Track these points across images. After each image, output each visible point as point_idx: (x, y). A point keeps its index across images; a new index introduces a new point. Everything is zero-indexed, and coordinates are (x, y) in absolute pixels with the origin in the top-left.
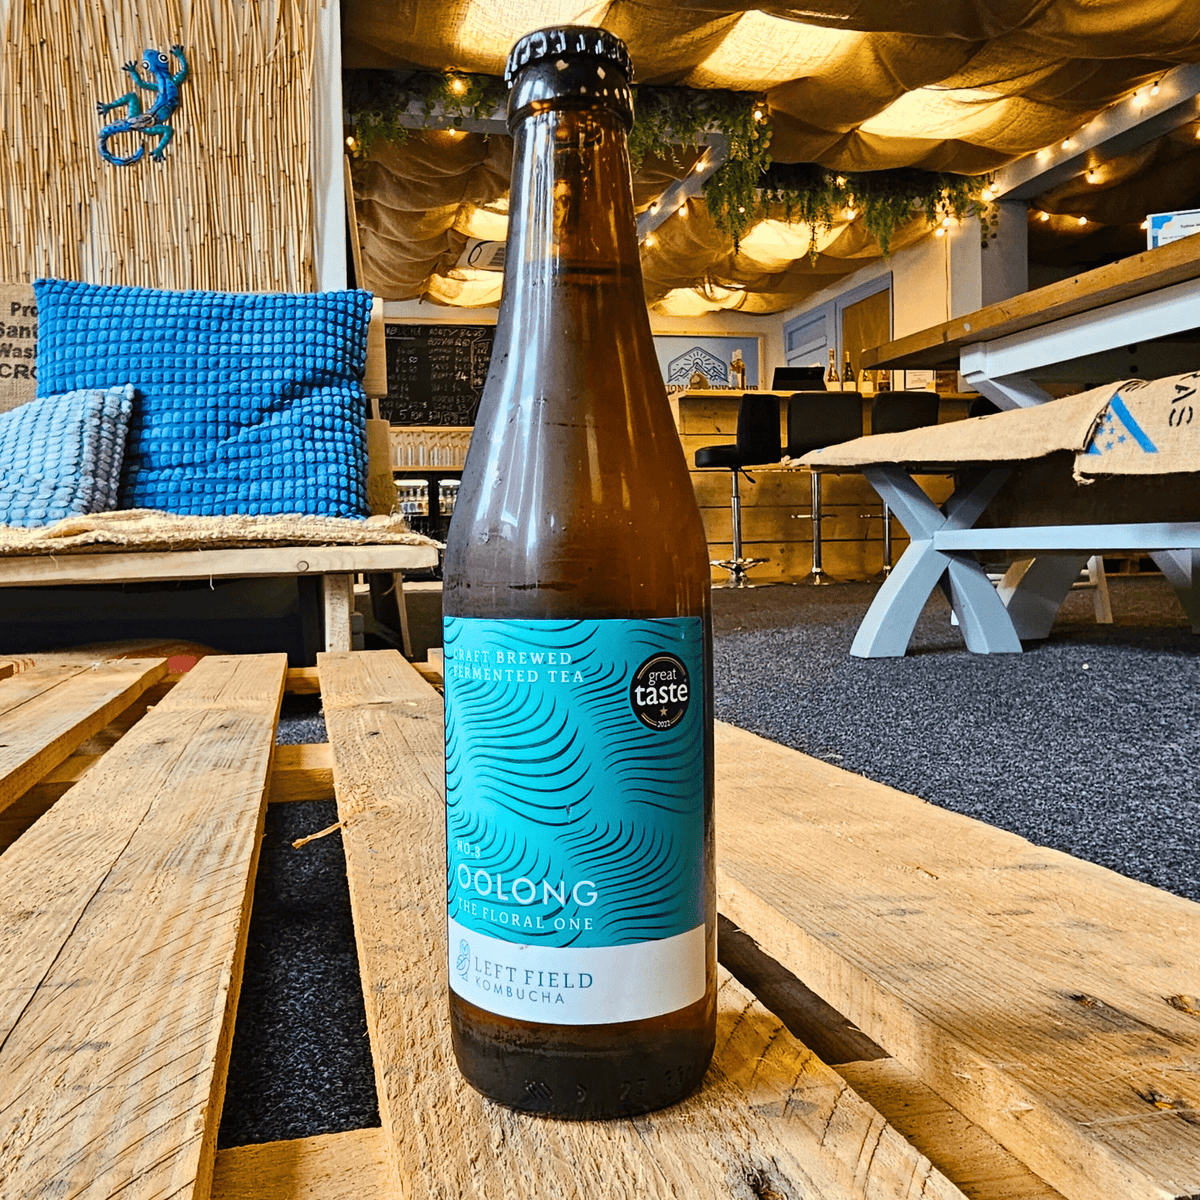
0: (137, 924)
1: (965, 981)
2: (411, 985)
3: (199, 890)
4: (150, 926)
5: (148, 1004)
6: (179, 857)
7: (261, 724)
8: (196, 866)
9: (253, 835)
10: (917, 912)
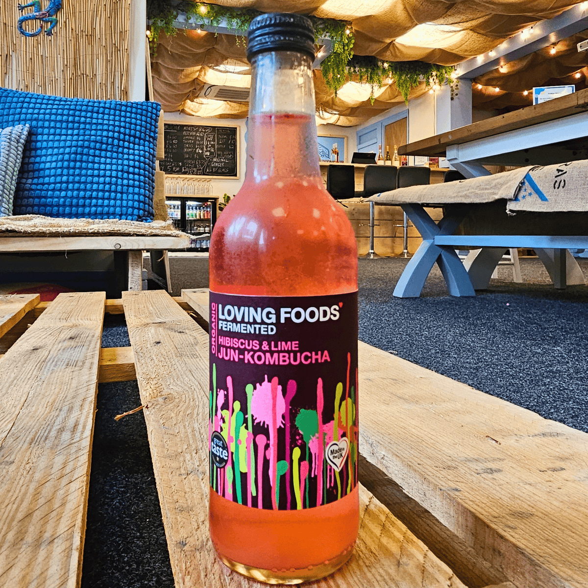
0: (17, 491)
1: (549, 528)
2: (203, 541)
3: (59, 460)
4: (25, 494)
5: (23, 566)
6: (46, 434)
7: (93, 336)
8: (56, 442)
9: (91, 416)
10: (499, 471)
